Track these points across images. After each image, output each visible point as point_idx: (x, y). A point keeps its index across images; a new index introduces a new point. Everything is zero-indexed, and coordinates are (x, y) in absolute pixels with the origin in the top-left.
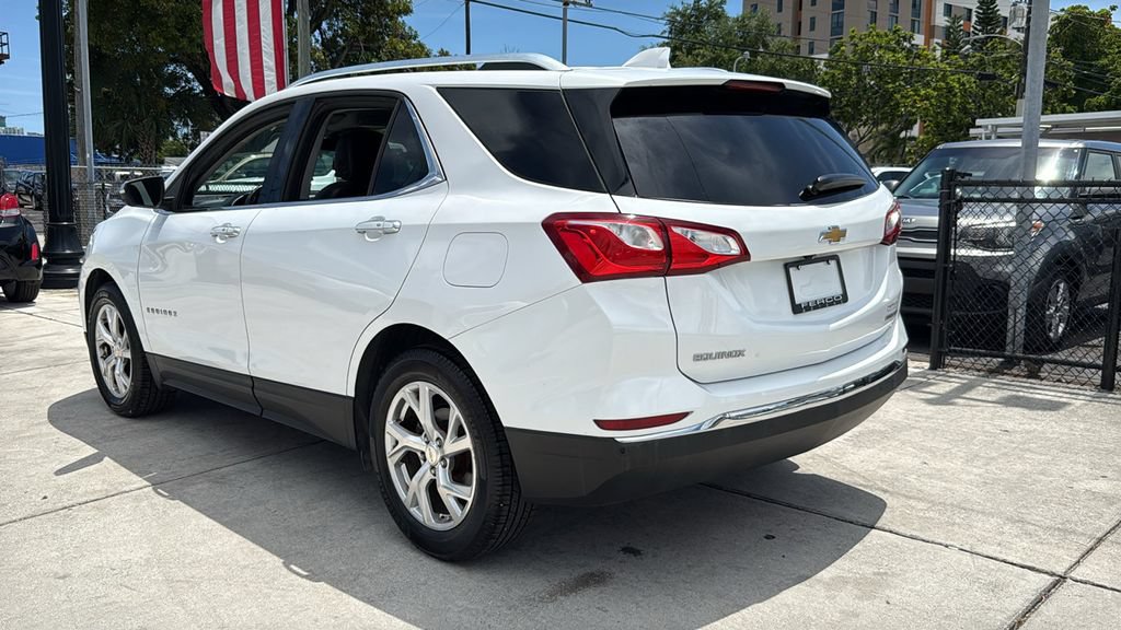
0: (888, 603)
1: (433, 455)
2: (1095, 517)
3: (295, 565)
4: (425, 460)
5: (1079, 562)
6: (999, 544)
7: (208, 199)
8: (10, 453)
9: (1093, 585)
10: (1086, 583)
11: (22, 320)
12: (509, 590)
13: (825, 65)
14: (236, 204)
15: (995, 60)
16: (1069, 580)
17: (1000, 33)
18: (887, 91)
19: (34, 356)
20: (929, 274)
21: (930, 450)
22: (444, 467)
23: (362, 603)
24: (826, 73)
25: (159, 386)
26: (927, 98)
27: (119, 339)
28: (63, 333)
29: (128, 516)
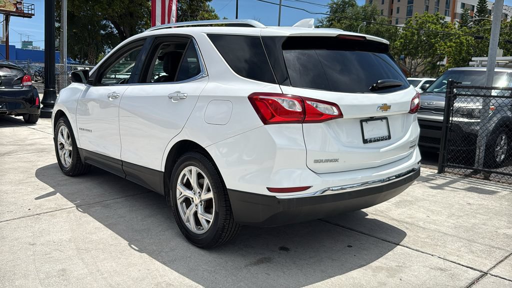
0: (401, 280)
1: (197, 200)
2: (506, 246)
3: (134, 245)
4: (193, 202)
5: (495, 266)
6: (458, 256)
7: (109, 81)
8: (18, 189)
9: (500, 278)
10: (496, 276)
11: (30, 131)
12: (227, 263)
13: (403, 30)
14: (120, 83)
15: (485, 30)
16: (489, 275)
17: (488, 17)
18: (432, 42)
19: (33, 147)
20: (439, 128)
21: (432, 211)
22: (201, 205)
23: (161, 264)
24: (403, 33)
25: (84, 163)
26: (451, 47)
27: (68, 141)
28: (46, 138)
29: (64, 219)
